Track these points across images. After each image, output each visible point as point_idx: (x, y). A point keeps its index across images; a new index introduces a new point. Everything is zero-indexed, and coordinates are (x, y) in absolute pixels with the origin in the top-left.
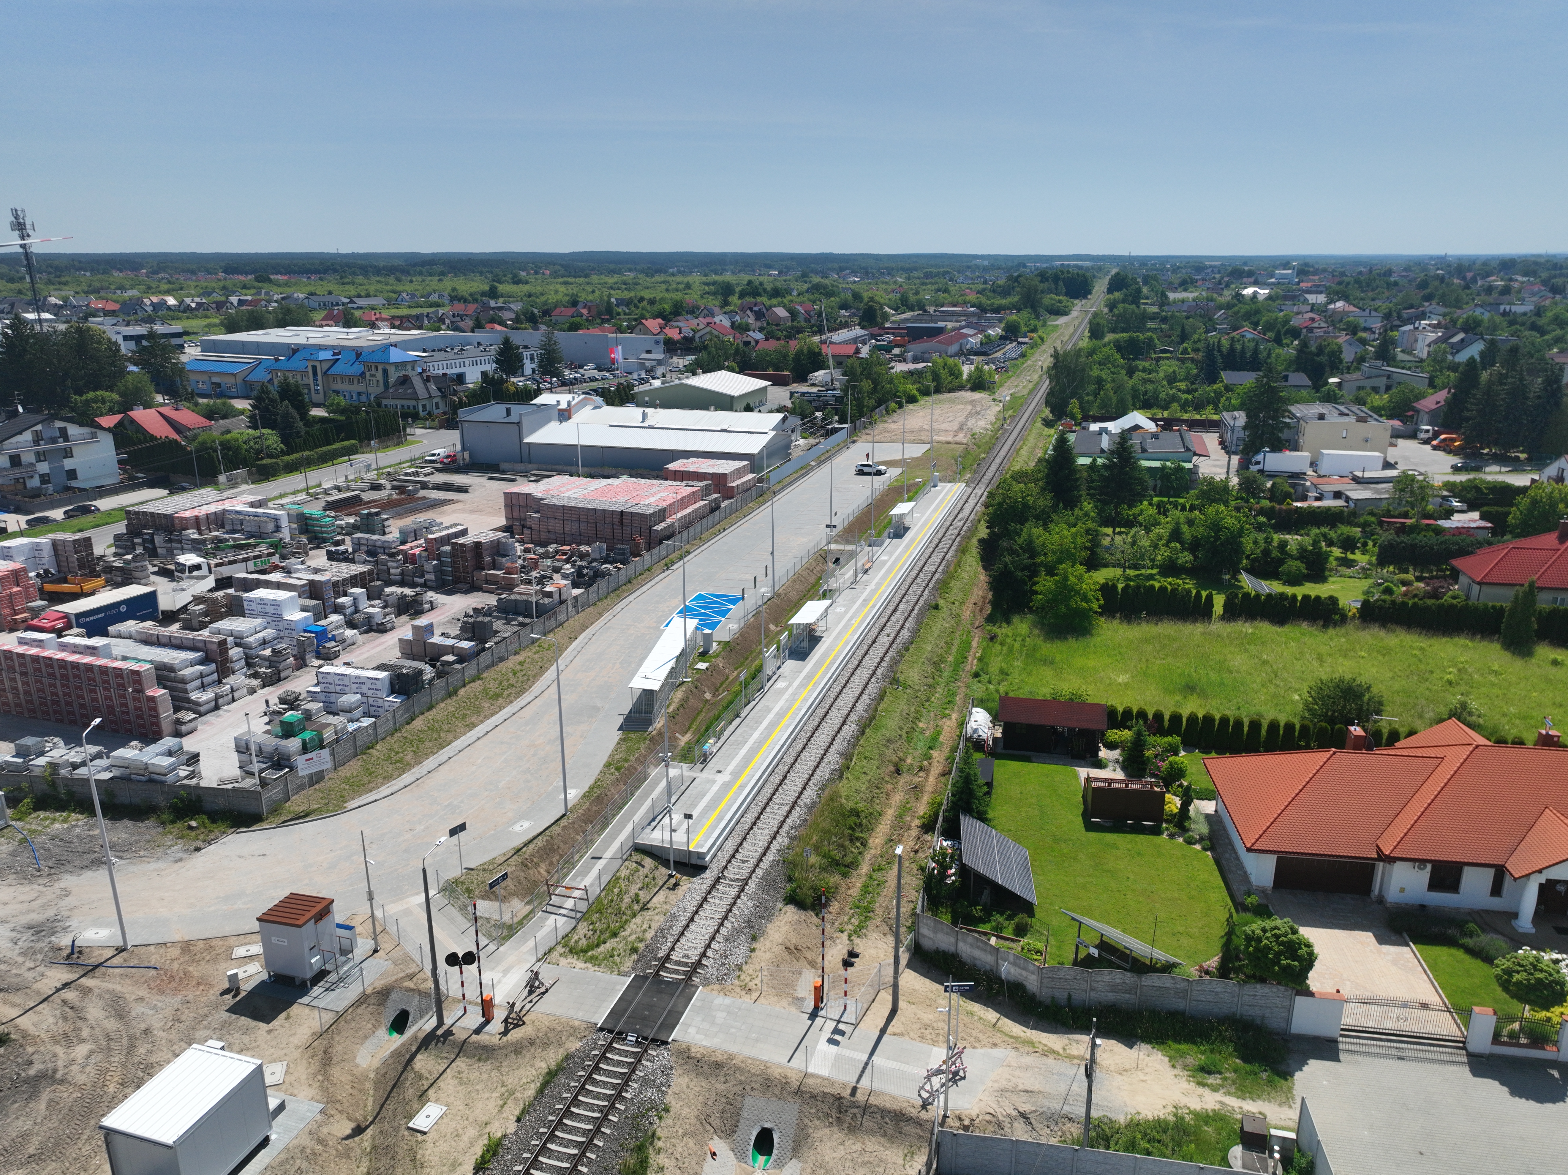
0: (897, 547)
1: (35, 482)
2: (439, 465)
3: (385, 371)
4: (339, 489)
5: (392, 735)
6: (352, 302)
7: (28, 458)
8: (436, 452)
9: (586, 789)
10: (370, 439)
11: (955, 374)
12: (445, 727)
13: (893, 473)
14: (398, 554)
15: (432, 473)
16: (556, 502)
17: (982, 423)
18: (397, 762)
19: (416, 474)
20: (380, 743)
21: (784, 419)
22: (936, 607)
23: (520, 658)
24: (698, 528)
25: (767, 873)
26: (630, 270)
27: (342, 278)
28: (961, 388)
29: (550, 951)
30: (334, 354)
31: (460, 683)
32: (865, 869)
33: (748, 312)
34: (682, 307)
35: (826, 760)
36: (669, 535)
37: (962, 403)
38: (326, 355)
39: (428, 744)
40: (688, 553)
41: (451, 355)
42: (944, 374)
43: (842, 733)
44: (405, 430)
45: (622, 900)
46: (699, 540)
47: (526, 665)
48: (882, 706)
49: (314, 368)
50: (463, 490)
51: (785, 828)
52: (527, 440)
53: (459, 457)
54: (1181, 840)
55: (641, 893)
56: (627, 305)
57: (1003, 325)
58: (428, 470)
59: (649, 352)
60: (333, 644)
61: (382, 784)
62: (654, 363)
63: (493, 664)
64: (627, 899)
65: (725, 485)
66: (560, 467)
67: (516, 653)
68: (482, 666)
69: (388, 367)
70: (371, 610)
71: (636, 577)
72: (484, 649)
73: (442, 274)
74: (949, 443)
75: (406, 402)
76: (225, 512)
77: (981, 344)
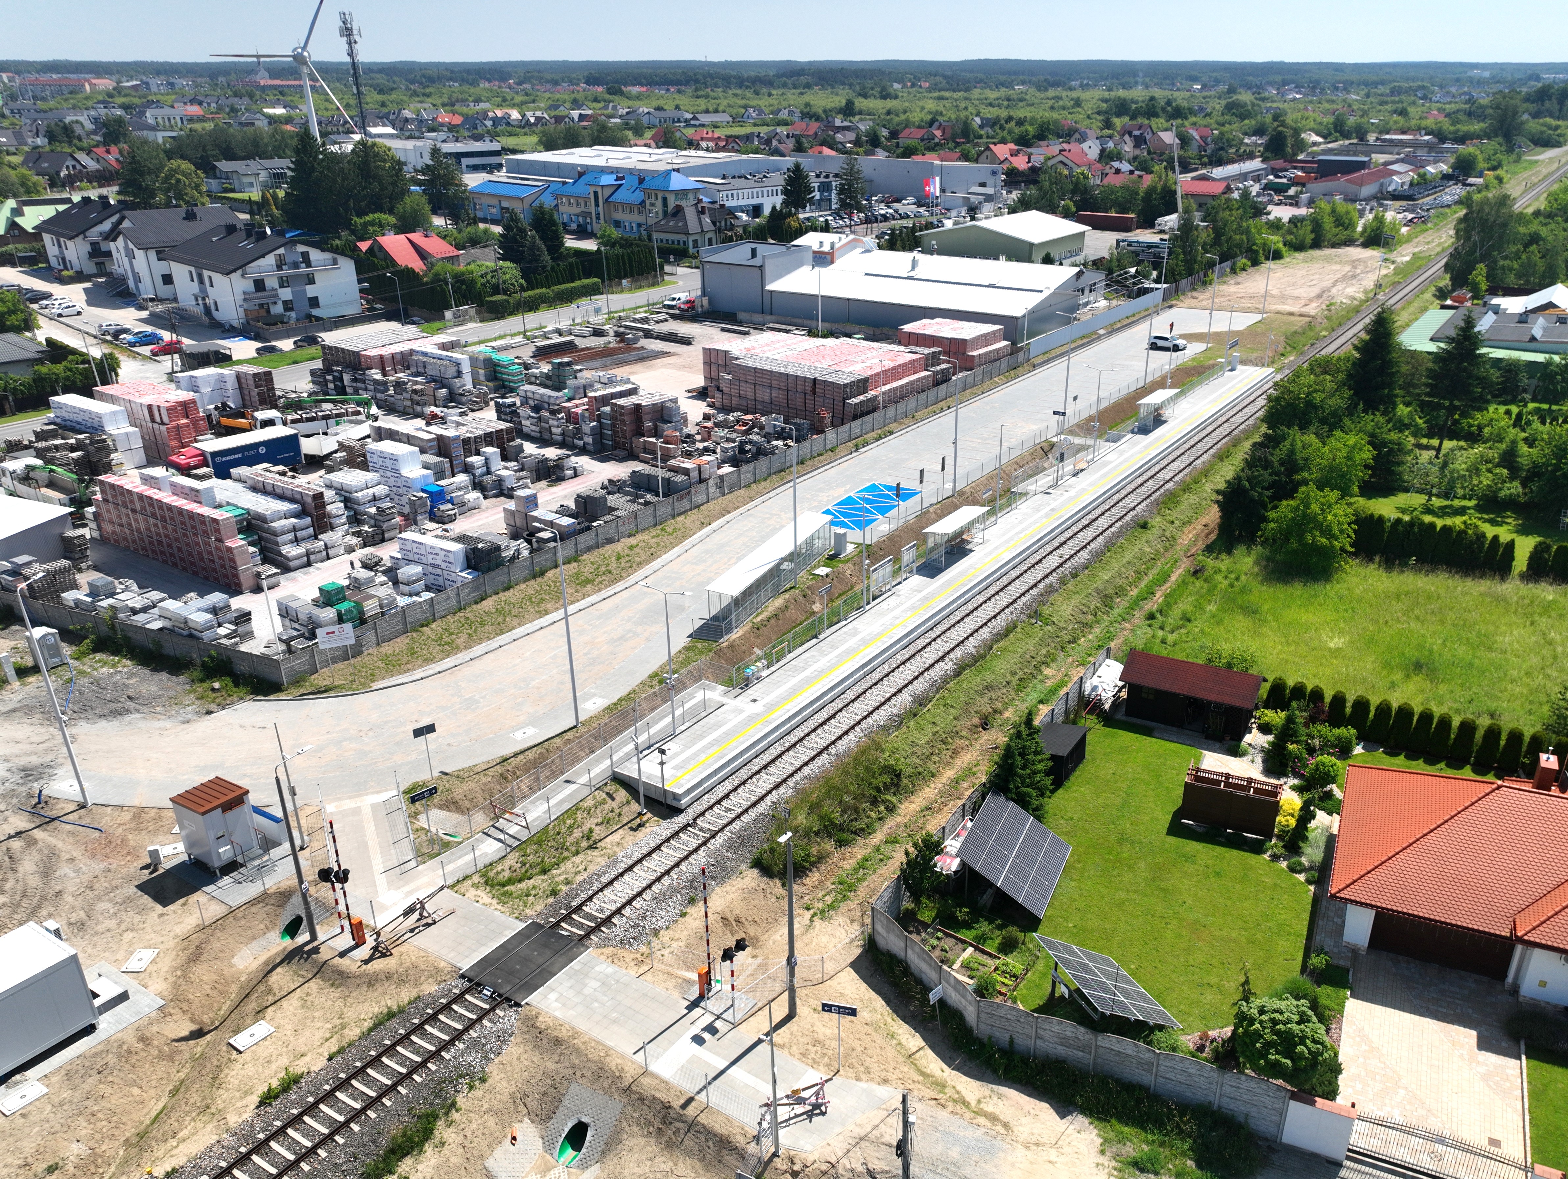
1: (278, 309)
2: (673, 311)
3: (665, 200)
4: (560, 333)
5: (454, 613)
6: (695, 118)
7: (272, 283)
8: (677, 296)
9: (615, 700)
10: (621, 278)
11: (1343, 222)
12: (515, 612)
13: (1194, 349)
14: (559, 411)
15: (666, 320)
16: (750, 363)
17: (1351, 291)
18: (447, 643)
19: (645, 320)
20: (439, 622)
21: (1079, 275)
22: (1144, 526)
23: (633, 541)
24: (912, 402)
25: (743, 829)
26: (1023, 83)
27: (696, 90)
28: (1349, 242)
29: (466, 878)
30: (618, 179)
31: (549, 564)
32: (876, 838)
33: (1129, 137)
34: (1048, 129)
35: (893, 702)
36: (868, 409)
37: (1340, 263)
38: (608, 180)
39: (489, 628)
40: (891, 433)
41: (750, 183)
42: (1328, 223)
43: (931, 672)
44: (662, 268)
45: (571, 833)
46: (912, 417)
47: (636, 550)
48: (1003, 643)
49: (596, 193)
50: (686, 341)
51: (798, 777)
52: (769, 287)
53: (697, 304)
54: (1285, 864)
55: (597, 829)
56: (992, 127)
57: (1452, 160)
58: (662, 317)
59: (983, 185)
60: (450, 506)
61: (420, 666)
62: (981, 198)
63: (597, 546)
64: (577, 834)
65: (964, 353)
66: (800, 321)
67: (630, 536)
68: (581, 546)
69: (668, 195)
70: (504, 473)
71: (812, 458)
72: (588, 528)
73: (808, 86)
74: (1291, 314)
75: (675, 237)
76: (412, 352)
77: (1412, 184)
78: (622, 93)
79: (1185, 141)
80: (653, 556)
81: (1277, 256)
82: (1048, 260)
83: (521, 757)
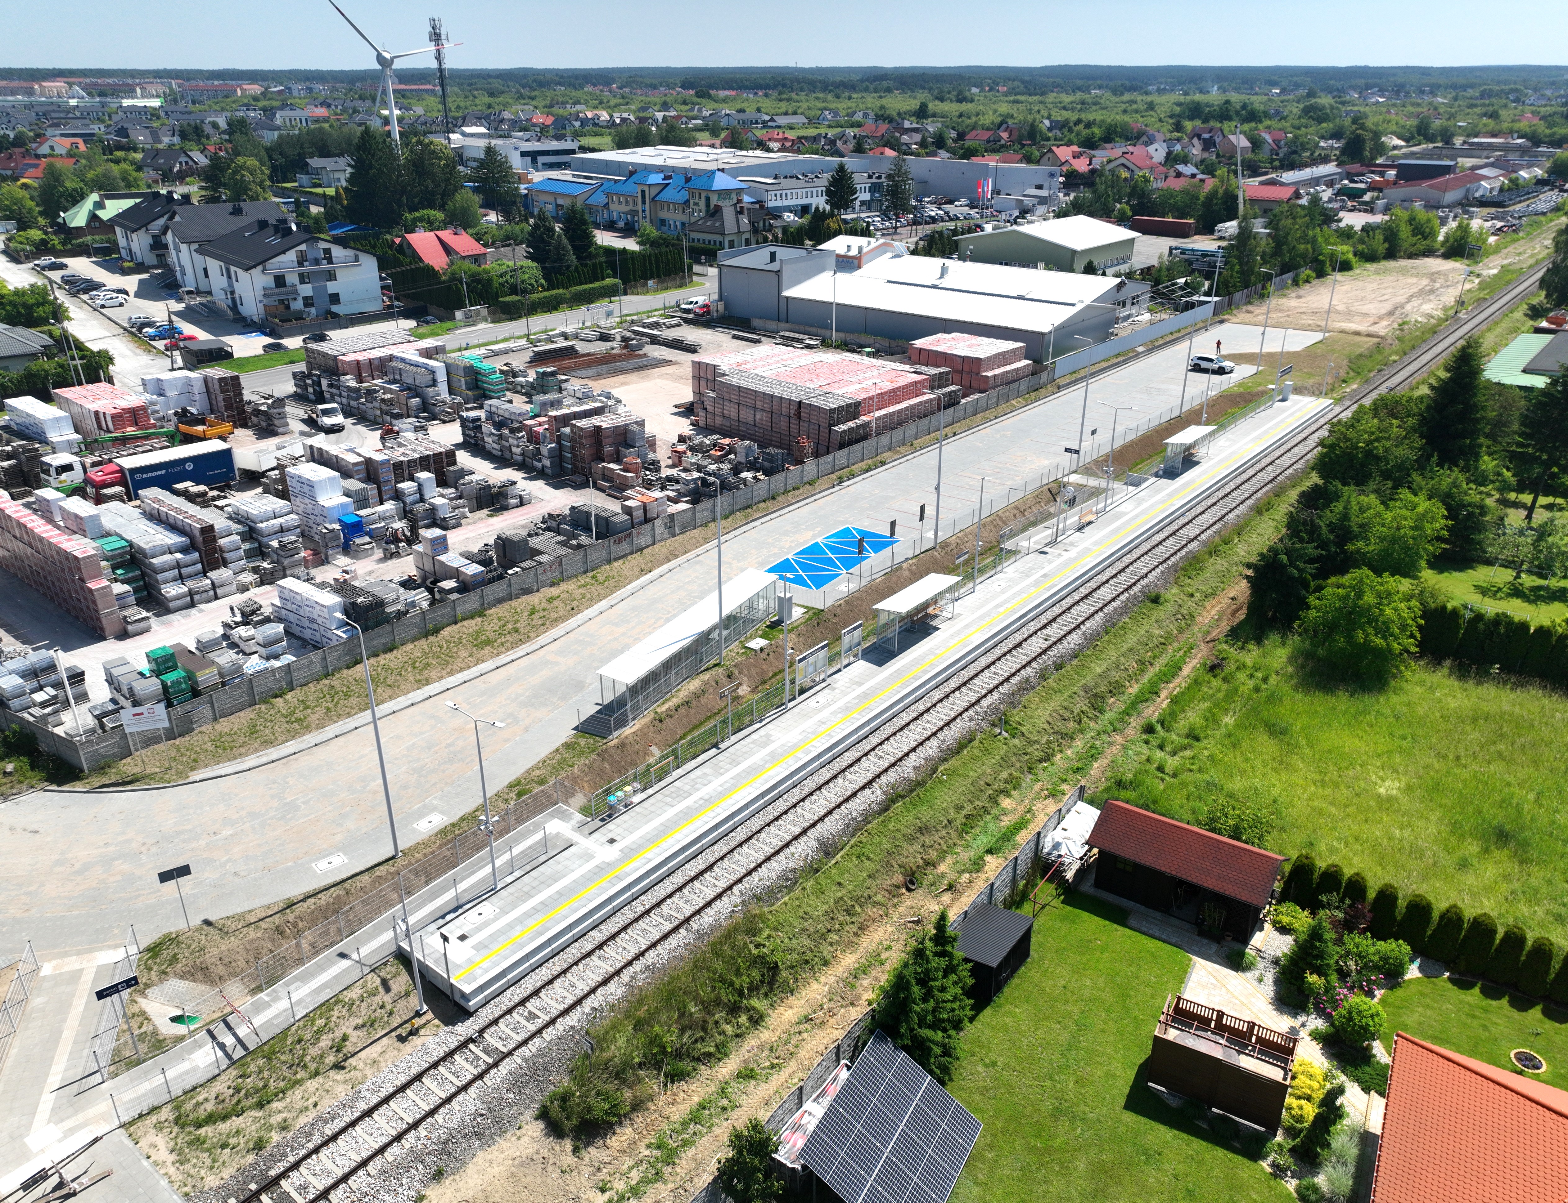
0: (1158, 492)
2: (688, 315)
3: (708, 199)
5: (318, 680)
6: (772, 120)
7: (292, 279)
8: (694, 299)
9: (455, 819)
10: (647, 279)
11: (1423, 232)
12: (391, 680)
13: (1242, 372)
14: (519, 430)
16: (735, 381)
17: (1427, 308)
18: (298, 720)
19: (656, 325)
20: (297, 691)
21: (1120, 286)
22: (1156, 600)
23: (554, 591)
24: (911, 429)
25: (541, 1053)
26: (1100, 87)
27: (780, 93)
28: (1429, 253)
29: (154, 1110)
31: (448, 619)
32: (728, 1068)
33: (1199, 140)
34: (1115, 132)
35: (792, 849)
36: (860, 436)
37: (1417, 275)
38: (656, 179)
39: (353, 701)
40: (883, 463)
41: (801, 183)
42: (1405, 232)
43: (851, 805)
44: (690, 268)
45: (318, 1040)
46: (910, 445)
47: (556, 603)
48: (953, 762)
49: (643, 192)
50: (692, 349)
51: (638, 966)
52: (786, 293)
53: (713, 308)
55: (354, 1035)
56: (1060, 129)
57: (1548, 165)
58: (674, 321)
59: (1039, 187)
60: (366, 539)
61: (256, 750)
62: (1035, 201)
63: (510, 597)
64: (325, 1042)
65: (978, 374)
66: (814, 330)
67: (552, 585)
68: (489, 598)
70: (439, 501)
71: (786, 492)
73: (889, 90)
74: (1357, 333)
75: (708, 237)
76: (391, 358)
77: (1501, 190)
78: (709, 96)
79: (1256, 144)
80: (573, 611)
81: (1345, 267)
82: (1090, 270)
83: (313, 901)
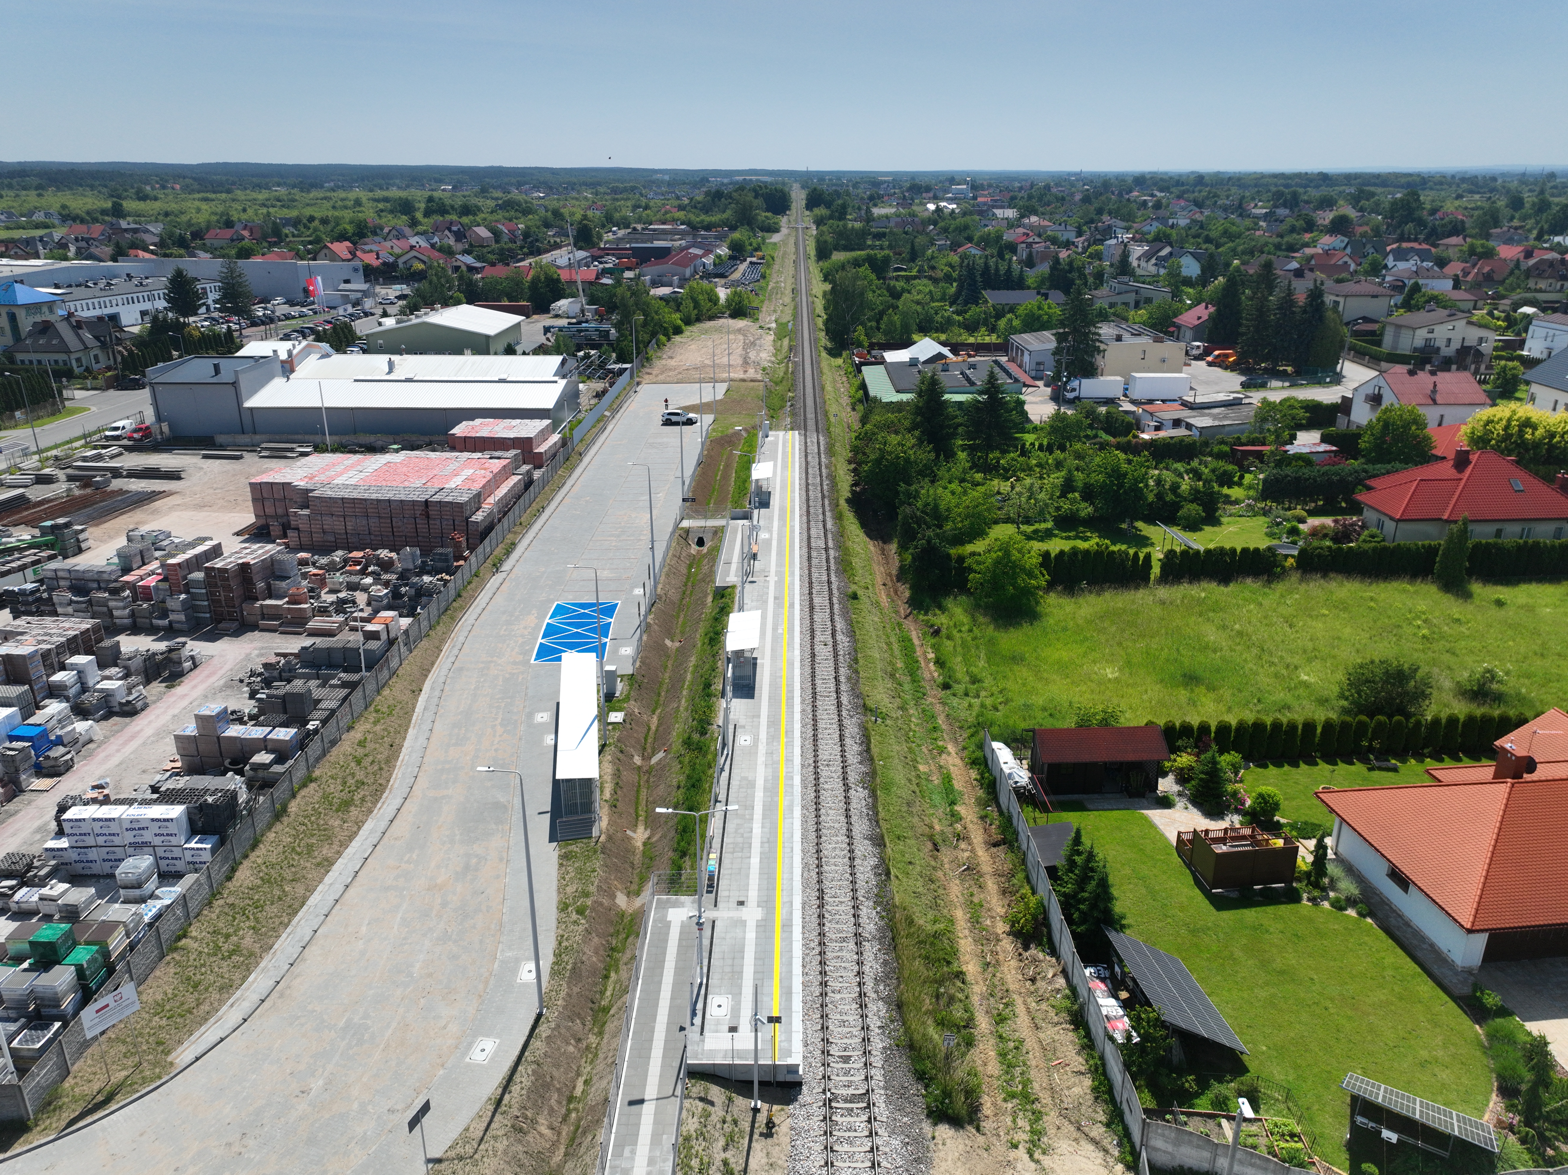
0: (770, 518)
2: (125, 442)
3: (12, 316)
5: (210, 904)
8: (120, 424)
10: (13, 410)
12: (288, 874)
13: (705, 419)
14: (121, 588)
15: (122, 455)
16: (332, 494)
17: (764, 355)
19: (99, 457)
20: (197, 925)
21: (564, 362)
22: (856, 597)
23: (357, 734)
24: (516, 509)
26: (278, 185)
28: (720, 315)
31: (288, 794)
32: (984, 1022)
33: (447, 232)
34: (366, 227)
36: (490, 526)
41: (96, 291)
44: (60, 394)
46: (520, 525)
47: (370, 746)
50: (174, 476)
52: (249, 404)
53: (155, 430)
54: (1326, 905)
55: (729, 1157)
56: (295, 226)
57: (727, 244)
58: (114, 450)
59: (347, 281)
60: (61, 750)
63: (324, 754)
65: (533, 451)
67: (350, 730)
68: (312, 760)
69: (15, 310)
70: (107, 684)
71: (465, 588)
72: (307, 735)
75: (46, 356)
77: (715, 265)
80: (393, 747)
83: (515, 1089)
